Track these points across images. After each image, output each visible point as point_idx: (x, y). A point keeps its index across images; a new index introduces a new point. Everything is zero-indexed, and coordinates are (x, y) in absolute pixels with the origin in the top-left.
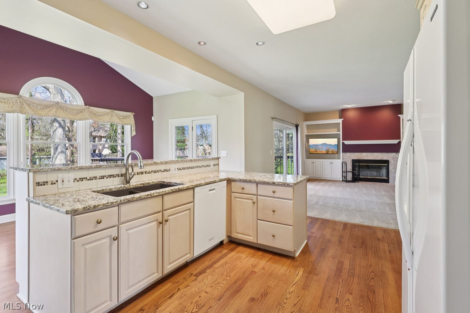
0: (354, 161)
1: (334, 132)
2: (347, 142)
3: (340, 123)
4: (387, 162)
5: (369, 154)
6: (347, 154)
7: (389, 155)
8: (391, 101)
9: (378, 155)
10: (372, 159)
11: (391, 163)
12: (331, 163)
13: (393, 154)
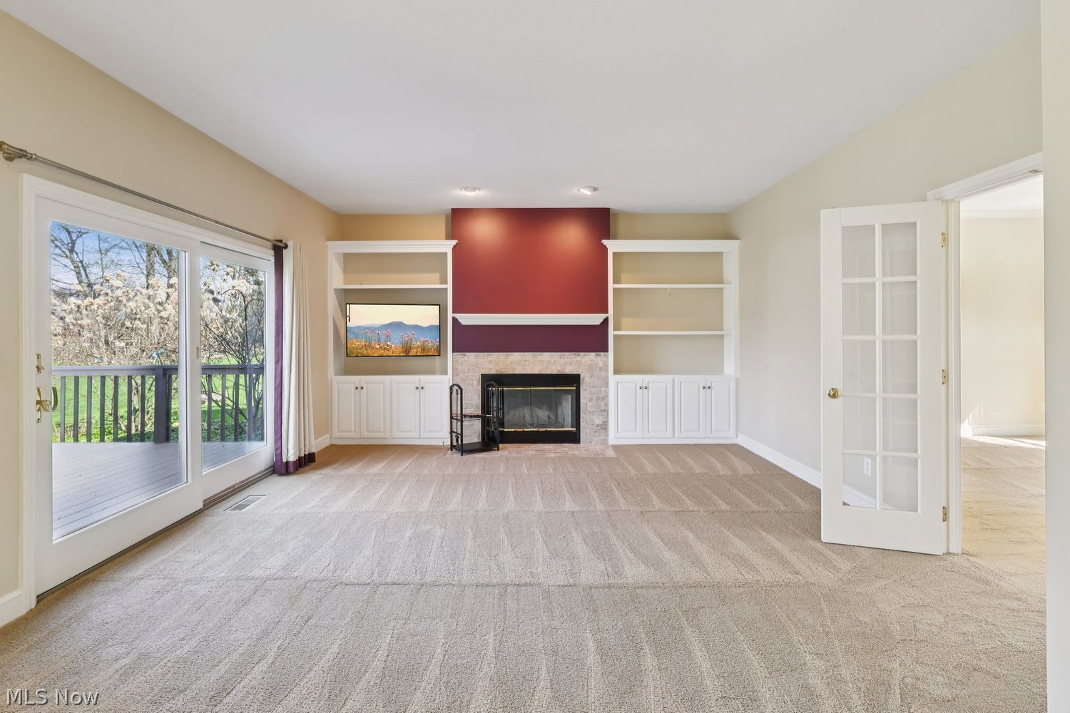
0: (489, 381)
1: (429, 282)
2: (467, 319)
3: (446, 253)
4: (574, 380)
5: (528, 356)
6: (466, 358)
7: (579, 358)
8: (587, 187)
9: (552, 360)
10: (536, 371)
11: (584, 384)
12: (417, 388)
13: (589, 358)
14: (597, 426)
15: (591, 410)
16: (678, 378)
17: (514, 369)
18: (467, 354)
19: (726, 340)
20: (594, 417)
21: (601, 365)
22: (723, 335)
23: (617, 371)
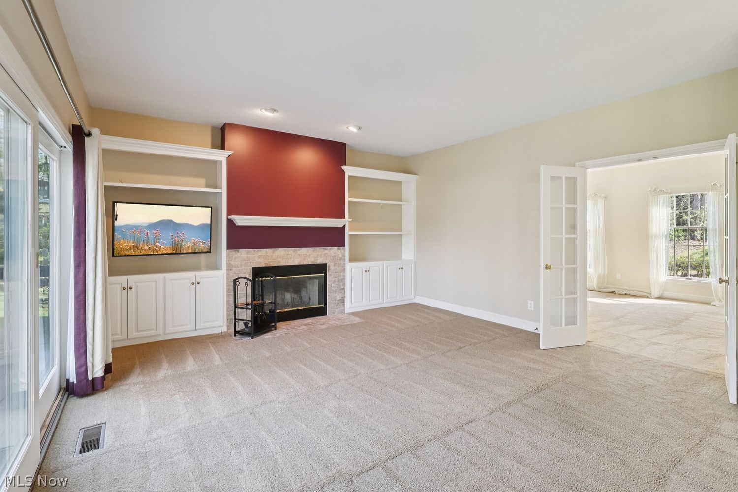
0: (258, 272)
2: (241, 220)
3: (221, 161)
5: (290, 251)
6: (239, 254)
7: (326, 252)
8: (355, 126)
9: (308, 254)
10: (296, 263)
11: (330, 271)
12: (193, 284)
13: (333, 251)
14: (338, 301)
15: (334, 289)
16: (385, 263)
17: (279, 262)
18: (240, 250)
19: (404, 239)
20: (336, 294)
21: (341, 256)
22: (402, 235)
23: (352, 260)
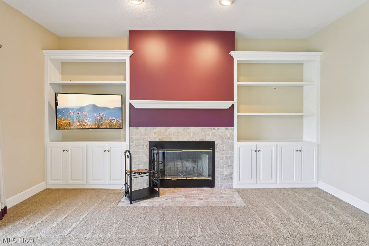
2: (139, 104)
3: (126, 60)
4: (211, 145)
5: (180, 129)
6: (138, 131)
7: (214, 131)
9: (196, 132)
10: (185, 139)
11: (217, 148)
12: (105, 151)
13: (221, 130)
14: (226, 176)
15: (222, 165)
16: (279, 144)
17: (171, 138)
18: (140, 128)
19: (305, 121)
20: (224, 170)
21: (229, 135)
22: (303, 116)
23: (239, 139)
